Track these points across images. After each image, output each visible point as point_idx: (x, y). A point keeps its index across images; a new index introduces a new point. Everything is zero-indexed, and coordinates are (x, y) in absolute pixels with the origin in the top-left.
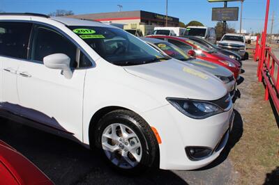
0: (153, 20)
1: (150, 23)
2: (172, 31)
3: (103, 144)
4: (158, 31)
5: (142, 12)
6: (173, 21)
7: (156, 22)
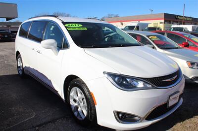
0: (175, 20)
1: (172, 22)
2: (186, 28)
3: (70, 100)
4: (174, 28)
5: (166, 15)
6: (192, 21)
7: (177, 22)
